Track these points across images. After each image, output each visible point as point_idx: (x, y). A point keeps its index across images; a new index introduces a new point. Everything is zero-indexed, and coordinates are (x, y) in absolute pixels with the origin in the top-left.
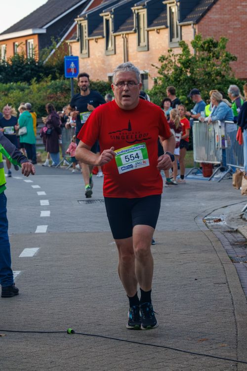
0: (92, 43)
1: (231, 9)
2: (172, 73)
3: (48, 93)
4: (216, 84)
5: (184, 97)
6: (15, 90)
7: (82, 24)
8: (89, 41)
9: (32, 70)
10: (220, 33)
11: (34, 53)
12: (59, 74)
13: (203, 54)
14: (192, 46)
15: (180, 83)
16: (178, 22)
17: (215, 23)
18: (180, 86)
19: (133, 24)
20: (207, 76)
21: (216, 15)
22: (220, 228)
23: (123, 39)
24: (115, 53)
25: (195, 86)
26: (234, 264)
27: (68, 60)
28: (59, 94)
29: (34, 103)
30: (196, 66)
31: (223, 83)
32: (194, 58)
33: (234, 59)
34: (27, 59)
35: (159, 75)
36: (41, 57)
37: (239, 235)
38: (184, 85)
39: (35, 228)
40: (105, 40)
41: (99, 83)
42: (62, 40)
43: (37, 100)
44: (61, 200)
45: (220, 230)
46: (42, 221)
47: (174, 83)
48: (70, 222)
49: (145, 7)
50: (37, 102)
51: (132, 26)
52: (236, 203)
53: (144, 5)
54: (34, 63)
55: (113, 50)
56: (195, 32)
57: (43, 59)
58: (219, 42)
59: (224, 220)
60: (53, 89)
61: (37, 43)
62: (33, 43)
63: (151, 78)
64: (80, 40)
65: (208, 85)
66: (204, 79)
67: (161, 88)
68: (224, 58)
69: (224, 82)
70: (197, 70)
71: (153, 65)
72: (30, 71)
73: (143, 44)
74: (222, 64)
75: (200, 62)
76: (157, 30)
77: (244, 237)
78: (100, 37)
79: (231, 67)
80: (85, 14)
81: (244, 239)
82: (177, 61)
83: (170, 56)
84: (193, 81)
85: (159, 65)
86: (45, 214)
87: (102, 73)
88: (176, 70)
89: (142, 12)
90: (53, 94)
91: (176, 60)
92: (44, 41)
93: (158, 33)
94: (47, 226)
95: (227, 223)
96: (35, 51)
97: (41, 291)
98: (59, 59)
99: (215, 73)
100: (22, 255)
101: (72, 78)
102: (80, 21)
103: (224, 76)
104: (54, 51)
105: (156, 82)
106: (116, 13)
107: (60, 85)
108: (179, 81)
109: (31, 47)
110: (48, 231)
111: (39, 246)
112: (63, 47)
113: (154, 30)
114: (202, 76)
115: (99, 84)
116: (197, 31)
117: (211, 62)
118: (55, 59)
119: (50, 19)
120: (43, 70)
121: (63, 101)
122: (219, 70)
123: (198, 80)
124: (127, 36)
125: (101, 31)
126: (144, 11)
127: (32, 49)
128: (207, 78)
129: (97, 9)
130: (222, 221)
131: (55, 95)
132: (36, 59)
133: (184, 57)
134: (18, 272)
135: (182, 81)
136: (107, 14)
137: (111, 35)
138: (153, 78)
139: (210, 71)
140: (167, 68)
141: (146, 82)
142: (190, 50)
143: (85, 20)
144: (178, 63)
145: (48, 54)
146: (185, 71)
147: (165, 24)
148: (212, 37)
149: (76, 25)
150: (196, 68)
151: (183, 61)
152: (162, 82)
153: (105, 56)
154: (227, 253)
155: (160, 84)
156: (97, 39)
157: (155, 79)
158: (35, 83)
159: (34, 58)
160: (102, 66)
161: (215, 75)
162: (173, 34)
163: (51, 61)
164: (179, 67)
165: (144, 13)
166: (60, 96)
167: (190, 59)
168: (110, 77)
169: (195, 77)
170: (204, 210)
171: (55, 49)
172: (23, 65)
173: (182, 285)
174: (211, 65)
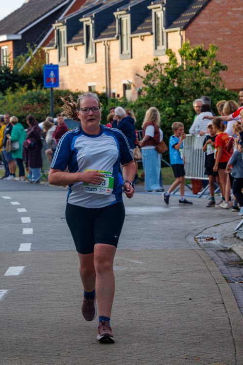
0: (71, 50)
1: (221, 15)
2: (158, 83)
3: (24, 104)
5: (170, 108)
7: (60, 30)
8: (67, 48)
9: (6, 78)
10: (209, 41)
11: (8, 61)
12: (36, 83)
14: (180, 54)
15: (167, 94)
16: (164, 28)
17: (204, 30)
18: (166, 97)
19: (115, 30)
20: (196, 87)
21: (205, 21)
22: (212, 247)
23: (104, 47)
24: (96, 61)
25: (182, 98)
26: (229, 283)
27: (48, 68)
28: (35, 104)
30: (184, 76)
31: (212, 95)
32: (181, 67)
33: (224, 68)
35: (145, 86)
36: (17, 65)
37: (233, 254)
38: (171, 97)
39: (19, 247)
40: (84, 47)
41: (79, 93)
42: (39, 47)
43: (12, 110)
44: (43, 217)
45: (213, 249)
46: (26, 239)
47: (160, 95)
48: (55, 240)
49: (128, 12)
51: (115, 32)
52: (228, 221)
53: (127, 10)
54: (9, 71)
55: (93, 58)
56: (182, 39)
57: (18, 67)
58: (208, 50)
59: (216, 239)
60: (29, 99)
61: (11, 50)
64: (58, 47)
65: (197, 96)
66: (191, 90)
67: (146, 99)
68: (213, 67)
69: (214, 94)
70: (185, 81)
71: (137, 75)
72: (4, 80)
73: (126, 51)
74: (211, 74)
75: (188, 71)
76: (141, 36)
77: (239, 257)
78: (80, 43)
79: (221, 77)
80: (64, 19)
81: (238, 258)
82: (163, 71)
83: (156, 65)
84: (180, 92)
85: (144, 74)
86: (28, 231)
87: (81, 83)
88: (162, 80)
89: (124, 17)
90: (29, 105)
91: (163, 69)
92: (19, 48)
93: (143, 40)
94: (30, 244)
95: (220, 242)
97: (30, 310)
98: (35, 68)
99: (203, 83)
100: (7, 274)
101: (52, 89)
102: (58, 26)
103: (213, 87)
104: (30, 58)
105: (140, 93)
106: (97, 19)
107: (36, 95)
108: (166, 92)
109: (5, 55)
110: (32, 250)
111: (24, 265)
113: (138, 37)
114: (190, 86)
116: (184, 38)
117: (200, 72)
118: (31, 67)
119: (26, 24)
120: (18, 79)
122: (208, 80)
123: (186, 91)
124: (109, 43)
125: (81, 37)
126: (127, 17)
127: (6, 56)
128: (195, 89)
129: (76, 14)
130: (214, 240)
131: (32, 106)
132: (11, 68)
133: (171, 66)
134: (5, 291)
135: (169, 92)
136: (87, 19)
137: (92, 42)
138: (138, 89)
139: (199, 81)
140: (153, 78)
141: (129, 93)
142: (177, 59)
143: (63, 25)
144: (165, 72)
145: (24, 62)
146: (172, 81)
147: (150, 30)
148: (201, 46)
149: (54, 31)
150: (183, 78)
151: (170, 70)
152: (148, 92)
153: (86, 65)
154: (222, 273)
155: (145, 94)
156: (77, 46)
157: (140, 89)
158: (10, 93)
159: (8, 66)
160: (82, 75)
161: (204, 85)
162: (159, 41)
163: (27, 69)
164: (165, 77)
165: (127, 19)
166: (37, 107)
167: (178, 68)
168: (90, 88)
169: (183, 88)
170: (195, 228)
171: (31, 56)
173: (176, 305)
174: (200, 75)
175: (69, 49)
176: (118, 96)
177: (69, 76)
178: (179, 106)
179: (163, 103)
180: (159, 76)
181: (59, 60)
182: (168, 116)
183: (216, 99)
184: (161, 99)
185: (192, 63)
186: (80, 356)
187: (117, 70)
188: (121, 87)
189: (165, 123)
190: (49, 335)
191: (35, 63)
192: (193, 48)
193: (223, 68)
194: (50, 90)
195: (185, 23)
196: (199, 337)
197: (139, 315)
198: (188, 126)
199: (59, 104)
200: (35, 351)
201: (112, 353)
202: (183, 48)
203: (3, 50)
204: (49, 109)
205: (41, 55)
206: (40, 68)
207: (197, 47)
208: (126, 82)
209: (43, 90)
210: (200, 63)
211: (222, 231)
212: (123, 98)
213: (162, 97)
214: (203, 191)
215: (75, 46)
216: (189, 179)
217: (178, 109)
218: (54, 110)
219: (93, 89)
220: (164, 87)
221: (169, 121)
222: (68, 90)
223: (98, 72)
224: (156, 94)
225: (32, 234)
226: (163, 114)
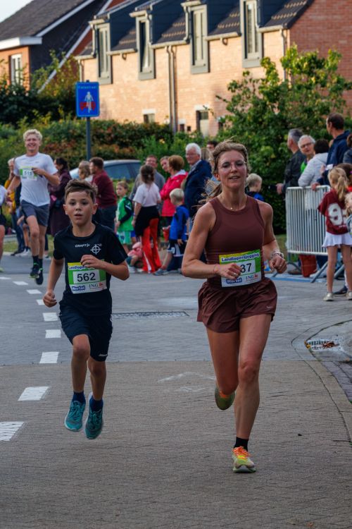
0: (117, 60)
1: (344, 6)
2: (250, 108)
3: (46, 142)
4: (320, 128)
5: (268, 148)
7: (101, 30)
8: (111, 57)
9: (20, 104)
10: (327, 45)
11: (22, 77)
12: (64, 110)
14: (283, 66)
15: (263, 126)
16: (257, 27)
17: (318, 28)
18: (262, 130)
19: (185, 30)
20: (306, 115)
21: (320, 15)
22: (333, 357)
23: (167, 54)
24: (155, 77)
27: (82, 88)
28: (63, 142)
30: (288, 98)
32: (285, 85)
34: (11, 85)
35: (229, 114)
36: (35, 82)
38: (269, 130)
39: (40, 357)
40: (137, 55)
41: (129, 124)
42: (68, 56)
45: (334, 359)
46: (50, 346)
47: (252, 126)
49: (204, 2)
51: (183, 33)
54: (23, 92)
55: (151, 72)
56: (285, 43)
57: (37, 87)
58: (326, 59)
59: (338, 345)
60: (54, 134)
61: (27, 60)
62: (20, 60)
64: (97, 56)
65: (308, 128)
66: (300, 119)
67: (231, 134)
68: (334, 85)
70: (289, 106)
71: (218, 97)
72: (16, 107)
73: (201, 61)
74: (329, 95)
75: (295, 91)
76: (223, 39)
78: (131, 50)
79: (345, 99)
80: (104, 14)
82: (257, 90)
83: (246, 82)
84: (283, 124)
85: (228, 95)
86: (53, 334)
87: (133, 109)
88: (256, 104)
89: (197, 10)
90: (54, 143)
91: (257, 88)
92: (39, 57)
93: (226, 44)
94: (57, 353)
95: (345, 349)
96: (25, 74)
97: (58, 451)
98: (63, 87)
99: (319, 110)
100: (23, 398)
101: (88, 118)
102: (98, 24)
104: (54, 73)
105: (221, 124)
106: (156, 12)
108: (261, 123)
109: (17, 68)
110: (60, 361)
111: (48, 385)
112: (69, 67)
113: (219, 39)
114: (298, 113)
115: (128, 128)
116: (288, 40)
117: (313, 92)
118: (57, 86)
119: (49, 21)
120: (37, 104)
122: (326, 105)
123: (291, 121)
124: (174, 49)
125: (132, 41)
126: (202, 9)
127: (19, 69)
128: (306, 117)
129: (125, 6)
130: (335, 346)
131: (58, 145)
132: (26, 87)
133: (269, 83)
134: (19, 424)
135: (266, 123)
136: (141, 13)
137: (149, 48)
138: (219, 118)
139: (311, 106)
140: (241, 101)
141: (205, 124)
142: (279, 73)
143: (106, 23)
144: (259, 93)
145: (45, 78)
146: (270, 107)
147: (237, 29)
148: (315, 52)
149: (91, 31)
150: (288, 101)
151: (268, 90)
152: (233, 124)
153: (139, 82)
154: (347, 396)
155: (229, 126)
156: (126, 54)
157: (222, 119)
158: (25, 126)
159: (21, 84)
160: (134, 97)
161: (319, 112)
162: (250, 46)
163: (50, 89)
164: (261, 100)
165: (201, 13)
166: (65, 147)
167: (280, 87)
168: (146, 117)
169: (287, 116)
170: (306, 329)
171: (57, 70)
172: (4, 96)
173: (279, 444)
174: (313, 96)
175: (114, 58)
176: (189, 128)
177: (114, 99)
178: (281, 144)
179: (256, 140)
180: (251, 98)
181: (100, 76)
182: (265, 159)
184: (254, 134)
185: (301, 79)
186: (133, 521)
187: (187, 90)
188: (193, 116)
189: (260, 169)
190: (87, 489)
191: (63, 80)
192: (303, 55)
193: (349, 86)
194: (86, 120)
195: (290, 17)
196: (312, 492)
197: (223, 458)
199: (99, 142)
200: (66, 514)
201: (181, 517)
202: (287, 56)
203: (14, 60)
204: (84, 149)
205: (72, 68)
206: (70, 88)
207: (309, 54)
208: (200, 108)
209: (75, 120)
210: (313, 79)
211: (347, 333)
212: (195, 132)
213: (255, 130)
214: (318, 272)
215: (123, 54)
216: (297, 254)
217: (280, 149)
218: (92, 150)
219: (150, 118)
220: (259, 115)
221: (267, 167)
222: (113, 120)
223: (159, 93)
224: (246, 126)
225: (60, 337)
226: (258, 156)
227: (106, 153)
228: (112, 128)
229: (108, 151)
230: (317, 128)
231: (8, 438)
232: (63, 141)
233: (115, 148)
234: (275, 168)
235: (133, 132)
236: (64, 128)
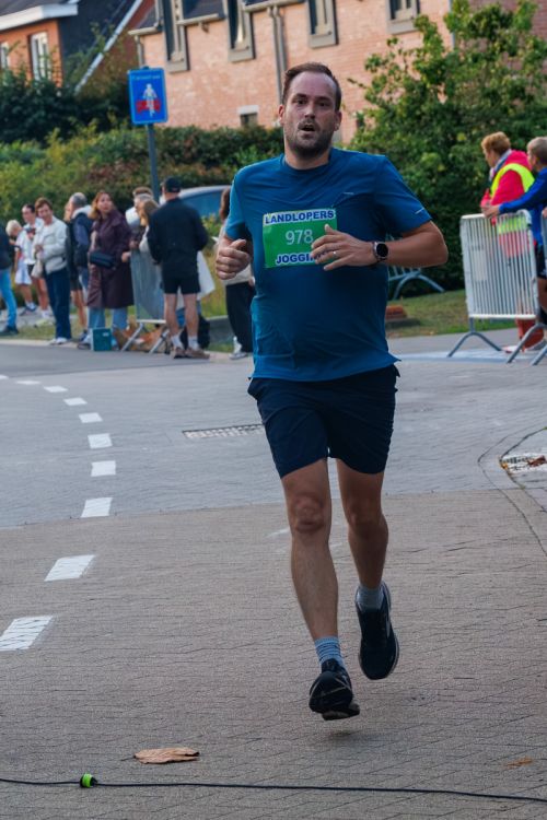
0: (195, 33)
2: (401, 96)
3: (91, 165)
4: (512, 119)
5: (433, 155)
6: (8, 162)
8: (186, 28)
9: (49, 108)
11: (49, 66)
12: (117, 115)
13: (477, 46)
14: (448, 28)
15: (422, 123)
20: (489, 102)
22: (544, 480)
23: (271, 20)
24: (254, 56)
25: (459, 128)
27: (138, 78)
28: (118, 165)
29: (58, 192)
30: (460, 77)
32: (454, 57)
34: (33, 81)
35: (368, 106)
36: (70, 74)
38: (432, 127)
39: (81, 507)
40: (226, 24)
41: (218, 131)
42: (119, 30)
43: (65, 183)
44: (142, 432)
46: (98, 487)
47: (406, 124)
48: (170, 488)
50: (64, 187)
54: (52, 92)
55: (247, 48)
57: (74, 79)
58: (516, 12)
60: (102, 153)
61: (55, 40)
62: (45, 41)
63: (350, 114)
64: (164, 28)
65: (493, 122)
66: (480, 108)
67: (374, 138)
68: (529, 52)
69: (533, 114)
70: (462, 87)
71: (350, 80)
72: (43, 113)
73: (324, 27)
74: (524, 68)
75: (469, 65)
78: (215, 16)
82: (411, 67)
83: (393, 56)
84: (453, 115)
85: (366, 79)
86: (104, 468)
87: (224, 108)
88: (410, 89)
90: (103, 166)
91: (409, 63)
92: (74, 35)
94: (109, 500)
96: (53, 63)
98: (113, 79)
99: (507, 91)
100: (53, 575)
101: (151, 126)
103: (531, 98)
104: (100, 58)
105: (360, 122)
107: (120, 142)
108: (419, 118)
109: (41, 52)
110: (113, 513)
111: (94, 551)
112: (121, 47)
114: (476, 100)
115: (217, 137)
117: (497, 64)
118: (104, 78)
120: (76, 108)
121: (130, 182)
122: (518, 83)
123: (467, 112)
124: (282, 11)
125: (216, 2)
127: (45, 56)
128: (489, 105)
131: (110, 170)
132: (57, 82)
133: (428, 55)
134: (45, 620)
135: (427, 117)
137: (242, 11)
138: (355, 114)
139: (496, 87)
140: (388, 85)
142: (443, 38)
144: (413, 70)
145: (86, 66)
146: (432, 91)
148: (498, 3)
150: (460, 81)
151: (427, 66)
152: (377, 120)
153: (230, 65)
156: (208, 22)
157: (358, 115)
158: (57, 143)
159: (49, 78)
160: (224, 89)
161: (508, 96)
163: (94, 84)
164: (417, 82)
166: (122, 172)
167: (444, 60)
168: (246, 118)
169: (459, 105)
170: (502, 437)
171: (103, 53)
172: (24, 98)
173: (459, 629)
174: (497, 71)
175: (190, 30)
177: (193, 94)
178: (455, 147)
179: (414, 143)
180: (403, 80)
182: (428, 174)
183: (538, 127)
184: (410, 135)
189: (423, 189)
190: (151, 724)
192: (478, 8)
194: (147, 128)
198: (475, 193)
199: (173, 161)
202: (454, 11)
204: (149, 173)
205: (126, 48)
207: (488, 6)
209: (134, 131)
210: (496, 44)
213: (411, 129)
215: (203, 23)
217: (451, 155)
218: (163, 174)
219: (251, 120)
220: (416, 105)
221: (434, 185)
222: (193, 126)
223: (261, 79)
224: (397, 123)
225: (114, 473)
226: (418, 170)
227: (185, 178)
228: (192, 137)
229: (189, 173)
230: (507, 120)
231: (25, 645)
232: (117, 162)
233: (199, 169)
234: (445, 185)
235: (226, 144)
236: (118, 143)
